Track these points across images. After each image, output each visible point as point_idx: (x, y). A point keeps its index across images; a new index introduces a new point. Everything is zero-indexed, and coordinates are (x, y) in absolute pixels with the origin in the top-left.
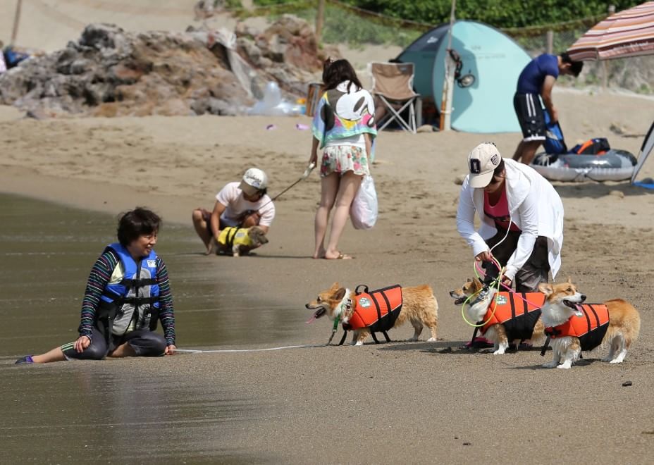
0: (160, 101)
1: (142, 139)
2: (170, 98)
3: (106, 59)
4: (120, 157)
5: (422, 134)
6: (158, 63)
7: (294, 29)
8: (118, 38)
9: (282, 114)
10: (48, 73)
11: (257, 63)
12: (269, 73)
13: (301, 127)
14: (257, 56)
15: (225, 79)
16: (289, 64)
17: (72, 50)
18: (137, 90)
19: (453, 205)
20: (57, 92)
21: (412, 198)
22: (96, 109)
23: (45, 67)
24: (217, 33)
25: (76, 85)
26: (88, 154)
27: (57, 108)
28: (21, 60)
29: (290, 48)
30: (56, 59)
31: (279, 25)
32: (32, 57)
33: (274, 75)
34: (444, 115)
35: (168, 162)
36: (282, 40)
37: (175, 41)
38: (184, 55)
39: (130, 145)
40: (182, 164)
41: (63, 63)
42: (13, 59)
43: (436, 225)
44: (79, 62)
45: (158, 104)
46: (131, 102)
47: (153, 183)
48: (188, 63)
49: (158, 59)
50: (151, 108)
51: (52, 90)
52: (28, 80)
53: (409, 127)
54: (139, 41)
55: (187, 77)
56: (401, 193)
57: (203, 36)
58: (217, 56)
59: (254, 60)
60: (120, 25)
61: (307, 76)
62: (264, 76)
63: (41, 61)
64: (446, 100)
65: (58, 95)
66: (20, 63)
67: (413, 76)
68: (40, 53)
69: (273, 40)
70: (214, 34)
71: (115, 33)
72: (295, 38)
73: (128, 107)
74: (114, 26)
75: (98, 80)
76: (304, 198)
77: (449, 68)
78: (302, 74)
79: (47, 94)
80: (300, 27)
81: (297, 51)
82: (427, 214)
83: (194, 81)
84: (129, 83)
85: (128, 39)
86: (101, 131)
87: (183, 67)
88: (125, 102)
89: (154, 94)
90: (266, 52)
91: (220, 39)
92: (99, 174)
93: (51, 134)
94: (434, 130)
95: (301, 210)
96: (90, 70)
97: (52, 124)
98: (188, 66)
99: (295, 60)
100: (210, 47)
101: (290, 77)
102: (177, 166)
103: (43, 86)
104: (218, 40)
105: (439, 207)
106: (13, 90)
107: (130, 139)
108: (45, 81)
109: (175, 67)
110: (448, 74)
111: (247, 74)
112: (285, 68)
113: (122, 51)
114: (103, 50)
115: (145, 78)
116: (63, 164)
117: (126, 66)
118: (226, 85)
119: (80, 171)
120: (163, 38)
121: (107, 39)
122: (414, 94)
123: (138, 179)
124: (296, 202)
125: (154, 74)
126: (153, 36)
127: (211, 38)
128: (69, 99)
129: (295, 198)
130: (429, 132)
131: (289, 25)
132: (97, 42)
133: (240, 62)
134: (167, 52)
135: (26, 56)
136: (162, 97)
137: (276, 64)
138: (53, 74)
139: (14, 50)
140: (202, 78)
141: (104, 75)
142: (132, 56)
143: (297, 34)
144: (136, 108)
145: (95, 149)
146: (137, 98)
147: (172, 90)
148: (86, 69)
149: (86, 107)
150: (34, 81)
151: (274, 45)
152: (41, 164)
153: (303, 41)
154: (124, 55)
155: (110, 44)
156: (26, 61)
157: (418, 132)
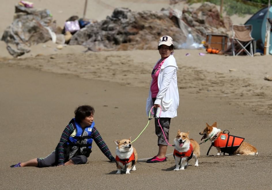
0: (147, 42)
1: (129, 61)
2: (152, 41)
3: (123, 24)
4: (117, 69)
5: (255, 57)
6: (147, 25)
7: (209, 9)
8: (129, 14)
9: (194, 49)
10: (98, 30)
11: (192, 24)
12: (197, 29)
13: (201, 54)
14: (191, 21)
15: (176, 32)
16: (207, 25)
17: (108, 20)
18: (137, 38)
19: (260, 90)
20: (101, 39)
21: (243, 86)
22: (119, 46)
23: (96, 27)
24: (174, 11)
25: (110, 36)
26: (103, 68)
27: (102, 46)
28: (86, 24)
29: (207, 18)
30: (101, 24)
31: (203, 7)
32: (92, 23)
33: (199, 30)
34: (266, 48)
35: (138, 72)
36: (204, 14)
37: (154, 15)
38: (158, 22)
39: (123, 63)
40: (144, 72)
41: (104, 26)
42: (83, 24)
43: (249, 99)
44: (111, 25)
45: (146, 44)
46: (135, 43)
47: (129, 81)
48: (160, 25)
49: (146, 23)
50: (143, 45)
51: (99, 38)
52: (89, 33)
53: (250, 54)
54: (138, 16)
55: (159, 31)
56: (239, 84)
57: (167, 13)
58: (174, 22)
59: (190, 23)
60: (130, 9)
61: (215, 30)
62: (194, 30)
63: (95, 25)
64: (267, 41)
65: (102, 40)
66: (86, 26)
67: (252, 30)
68: (95, 21)
69: (200, 14)
70: (172, 12)
71: (127, 12)
72: (210, 13)
73: (133, 45)
74: (127, 9)
75: (119, 33)
76: (195, 87)
77: (268, 27)
78: (212, 29)
79: (97, 40)
80: (212, 8)
81: (211, 19)
82: (247, 94)
83: (162, 33)
84: (134, 34)
85: (133, 15)
86: (112, 58)
87: (158, 27)
88: (132, 43)
89: (145, 39)
90: (196, 19)
91: (174, 14)
92: (106, 77)
93: (88, 59)
94: (261, 55)
95: (191, 93)
96: (116, 29)
97: (90, 54)
98: (160, 27)
99: (210, 23)
100: (171, 17)
101: (207, 30)
102: (141, 73)
103: (96, 36)
104: (174, 15)
105: (253, 91)
106: (82, 38)
107: (123, 61)
108: (96, 34)
109: (154, 27)
110: (268, 30)
111: (187, 30)
112: (205, 26)
113: (130, 20)
114: (122, 20)
115: (141, 32)
116: (91, 73)
117: (132, 27)
118: (177, 35)
119: (97, 76)
120: (149, 14)
121: (124, 15)
122: (252, 39)
123: (123, 80)
124: (190, 89)
125: (145, 30)
126: (145, 13)
127: (171, 13)
128: (107, 42)
129: (190, 87)
130: (259, 55)
131: (207, 7)
132: (119, 16)
133: (184, 24)
134: (151, 20)
135: (89, 23)
136: (148, 40)
137: (201, 25)
138: (100, 31)
139: (84, 20)
140: (166, 31)
141: (123, 31)
142: (135, 22)
143: (210, 11)
144: (137, 46)
145: (107, 66)
146: (137, 41)
147: (153, 37)
148: (115, 28)
149: (115, 45)
150: (92, 34)
151: (200, 16)
152: (81, 73)
153: (213, 14)
154: (131, 22)
155: (125, 17)
156: (89, 25)
157: (254, 56)
